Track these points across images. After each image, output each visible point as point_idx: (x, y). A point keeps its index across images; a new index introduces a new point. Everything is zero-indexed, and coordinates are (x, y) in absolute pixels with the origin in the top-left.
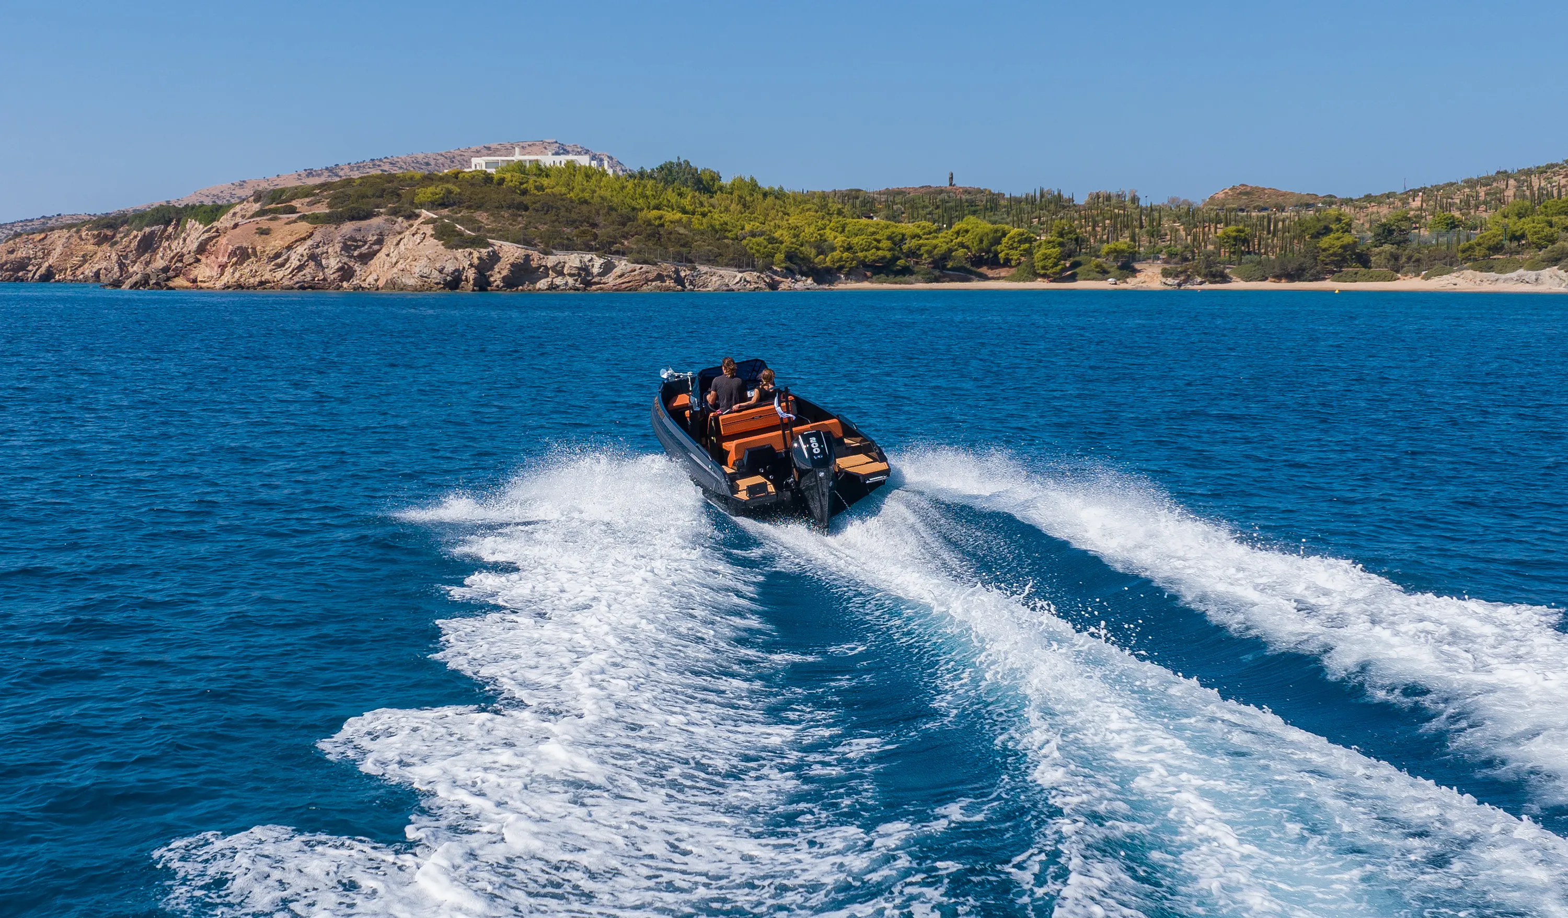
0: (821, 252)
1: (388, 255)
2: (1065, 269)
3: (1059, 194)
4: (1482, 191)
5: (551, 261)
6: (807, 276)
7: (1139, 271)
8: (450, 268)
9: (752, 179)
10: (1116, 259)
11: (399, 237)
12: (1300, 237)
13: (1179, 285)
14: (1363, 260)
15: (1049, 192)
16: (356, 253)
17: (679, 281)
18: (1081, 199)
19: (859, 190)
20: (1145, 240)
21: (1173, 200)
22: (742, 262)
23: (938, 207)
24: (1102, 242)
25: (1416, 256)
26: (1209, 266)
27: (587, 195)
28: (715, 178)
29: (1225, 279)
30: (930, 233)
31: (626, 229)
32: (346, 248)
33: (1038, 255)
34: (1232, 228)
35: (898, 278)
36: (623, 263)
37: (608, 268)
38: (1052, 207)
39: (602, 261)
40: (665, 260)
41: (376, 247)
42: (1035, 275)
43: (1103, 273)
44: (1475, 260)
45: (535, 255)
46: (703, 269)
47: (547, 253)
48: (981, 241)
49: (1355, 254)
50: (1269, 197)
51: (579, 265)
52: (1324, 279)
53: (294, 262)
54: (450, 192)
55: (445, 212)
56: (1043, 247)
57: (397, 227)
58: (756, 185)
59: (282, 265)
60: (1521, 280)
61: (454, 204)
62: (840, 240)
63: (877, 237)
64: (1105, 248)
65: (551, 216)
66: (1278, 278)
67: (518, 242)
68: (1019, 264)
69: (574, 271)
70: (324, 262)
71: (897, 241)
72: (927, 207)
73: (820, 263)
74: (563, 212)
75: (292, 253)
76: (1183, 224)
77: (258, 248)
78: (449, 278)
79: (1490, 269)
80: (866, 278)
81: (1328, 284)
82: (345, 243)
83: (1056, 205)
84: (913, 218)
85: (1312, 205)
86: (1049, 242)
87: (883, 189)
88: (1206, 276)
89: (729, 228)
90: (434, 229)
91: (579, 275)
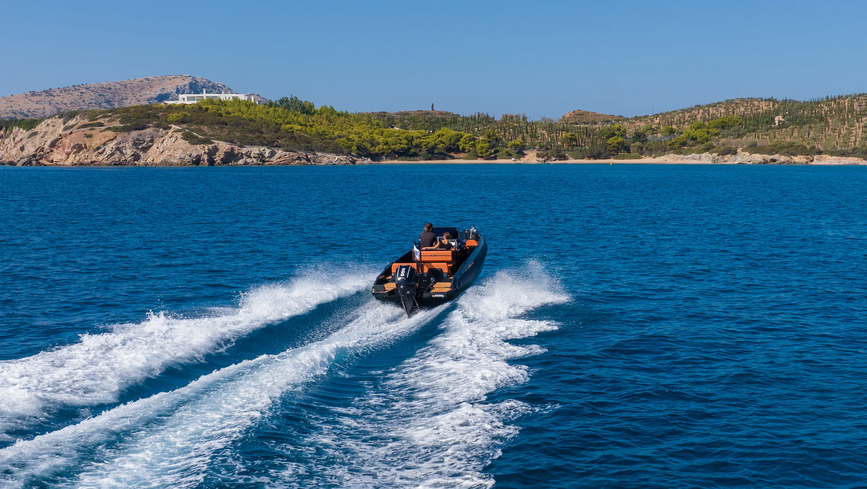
0: (373, 145)
1: (158, 148)
2: (491, 154)
3: (487, 115)
4: (687, 115)
5: (244, 150)
6: (368, 157)
7: (526, 155)
8: (194, 154)
9: (331, 107)
10: (515, 149)
11: (163, 139)
12: (600, 137)
13: (545, 161)
14: (627, 149)
15: (482, 114)
16: (140, 147)
17: (308, 160)
18: (498, 118)
19: (386, 112)
20: (529, 140)
21: (544, 119)
22: (337, 151)
23: (427, 122)
24: (509, 140)
25: (650, 147)
26: (558, 152)
27: (253, 117)
28: (312, 106)
29: (565, 158)
30: (425, 136)
31: (278, 134)
32: (135, 144)
33: (478, 147)
34: (569, 134)
35: (411, 158)
36: (280, 151)
37: (273, 154)
38: (484, 122)
39: (269, 150)
40: (300, 150)
41: (150, 144)
42: (477, 157)
43: (509, 156)
44: (675, 149)
45: (236, 148)
46: (320, 154)
47: (242, 147)
48: (451, 140)
49: (624, 146)
50: (591, 116)
51: (258, 153)
52: (610, 158)
53: (108, 151)
54: (186, 116)
55: (184, 126)
56: (481, 143)
57: (160, 134)
58: (334, 110)
59: (101, 153)
60: (693, 158)
61: (189, 122)
62: (381, 139)
63: (400, 138)
64: (510, 143)
65: (240, 128)
66: (589, 158)
67: (227, 141)
68: (469, 151)
69: (256, 156)
70: (124, 151)
71: (410, 140)
72: (421, 122)
73: (373, 151)
74: (246, 127)
75: (106, 147)
76: (547, 131)
77: (88, 145)
78: (194, 159)
79: (681, 153)
80: (395, 158)
81: (612, 161)
82: (134, 142)
83: (486, 121)
84: (415, 128)
85: (610, 121)
86: (483, 141)
87: (398, 111)
88: (557, 157)
89: (327, 133)
90: (182, 135)
91: (259, 157)
